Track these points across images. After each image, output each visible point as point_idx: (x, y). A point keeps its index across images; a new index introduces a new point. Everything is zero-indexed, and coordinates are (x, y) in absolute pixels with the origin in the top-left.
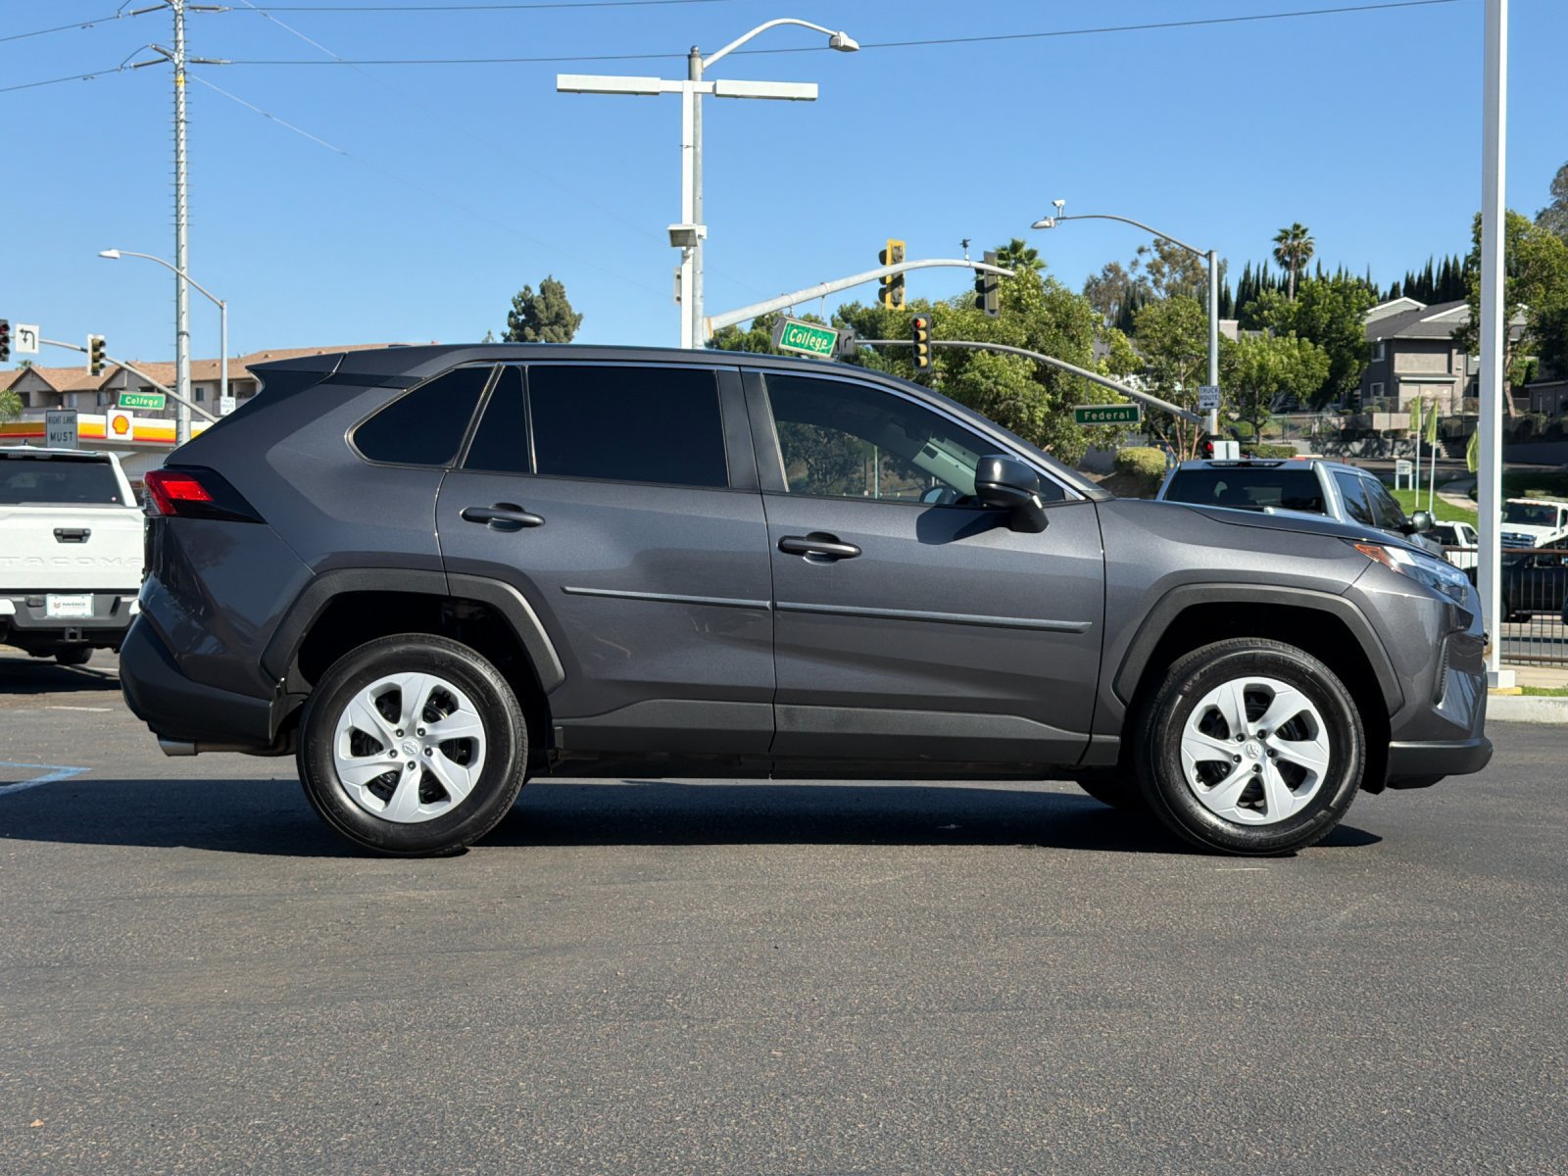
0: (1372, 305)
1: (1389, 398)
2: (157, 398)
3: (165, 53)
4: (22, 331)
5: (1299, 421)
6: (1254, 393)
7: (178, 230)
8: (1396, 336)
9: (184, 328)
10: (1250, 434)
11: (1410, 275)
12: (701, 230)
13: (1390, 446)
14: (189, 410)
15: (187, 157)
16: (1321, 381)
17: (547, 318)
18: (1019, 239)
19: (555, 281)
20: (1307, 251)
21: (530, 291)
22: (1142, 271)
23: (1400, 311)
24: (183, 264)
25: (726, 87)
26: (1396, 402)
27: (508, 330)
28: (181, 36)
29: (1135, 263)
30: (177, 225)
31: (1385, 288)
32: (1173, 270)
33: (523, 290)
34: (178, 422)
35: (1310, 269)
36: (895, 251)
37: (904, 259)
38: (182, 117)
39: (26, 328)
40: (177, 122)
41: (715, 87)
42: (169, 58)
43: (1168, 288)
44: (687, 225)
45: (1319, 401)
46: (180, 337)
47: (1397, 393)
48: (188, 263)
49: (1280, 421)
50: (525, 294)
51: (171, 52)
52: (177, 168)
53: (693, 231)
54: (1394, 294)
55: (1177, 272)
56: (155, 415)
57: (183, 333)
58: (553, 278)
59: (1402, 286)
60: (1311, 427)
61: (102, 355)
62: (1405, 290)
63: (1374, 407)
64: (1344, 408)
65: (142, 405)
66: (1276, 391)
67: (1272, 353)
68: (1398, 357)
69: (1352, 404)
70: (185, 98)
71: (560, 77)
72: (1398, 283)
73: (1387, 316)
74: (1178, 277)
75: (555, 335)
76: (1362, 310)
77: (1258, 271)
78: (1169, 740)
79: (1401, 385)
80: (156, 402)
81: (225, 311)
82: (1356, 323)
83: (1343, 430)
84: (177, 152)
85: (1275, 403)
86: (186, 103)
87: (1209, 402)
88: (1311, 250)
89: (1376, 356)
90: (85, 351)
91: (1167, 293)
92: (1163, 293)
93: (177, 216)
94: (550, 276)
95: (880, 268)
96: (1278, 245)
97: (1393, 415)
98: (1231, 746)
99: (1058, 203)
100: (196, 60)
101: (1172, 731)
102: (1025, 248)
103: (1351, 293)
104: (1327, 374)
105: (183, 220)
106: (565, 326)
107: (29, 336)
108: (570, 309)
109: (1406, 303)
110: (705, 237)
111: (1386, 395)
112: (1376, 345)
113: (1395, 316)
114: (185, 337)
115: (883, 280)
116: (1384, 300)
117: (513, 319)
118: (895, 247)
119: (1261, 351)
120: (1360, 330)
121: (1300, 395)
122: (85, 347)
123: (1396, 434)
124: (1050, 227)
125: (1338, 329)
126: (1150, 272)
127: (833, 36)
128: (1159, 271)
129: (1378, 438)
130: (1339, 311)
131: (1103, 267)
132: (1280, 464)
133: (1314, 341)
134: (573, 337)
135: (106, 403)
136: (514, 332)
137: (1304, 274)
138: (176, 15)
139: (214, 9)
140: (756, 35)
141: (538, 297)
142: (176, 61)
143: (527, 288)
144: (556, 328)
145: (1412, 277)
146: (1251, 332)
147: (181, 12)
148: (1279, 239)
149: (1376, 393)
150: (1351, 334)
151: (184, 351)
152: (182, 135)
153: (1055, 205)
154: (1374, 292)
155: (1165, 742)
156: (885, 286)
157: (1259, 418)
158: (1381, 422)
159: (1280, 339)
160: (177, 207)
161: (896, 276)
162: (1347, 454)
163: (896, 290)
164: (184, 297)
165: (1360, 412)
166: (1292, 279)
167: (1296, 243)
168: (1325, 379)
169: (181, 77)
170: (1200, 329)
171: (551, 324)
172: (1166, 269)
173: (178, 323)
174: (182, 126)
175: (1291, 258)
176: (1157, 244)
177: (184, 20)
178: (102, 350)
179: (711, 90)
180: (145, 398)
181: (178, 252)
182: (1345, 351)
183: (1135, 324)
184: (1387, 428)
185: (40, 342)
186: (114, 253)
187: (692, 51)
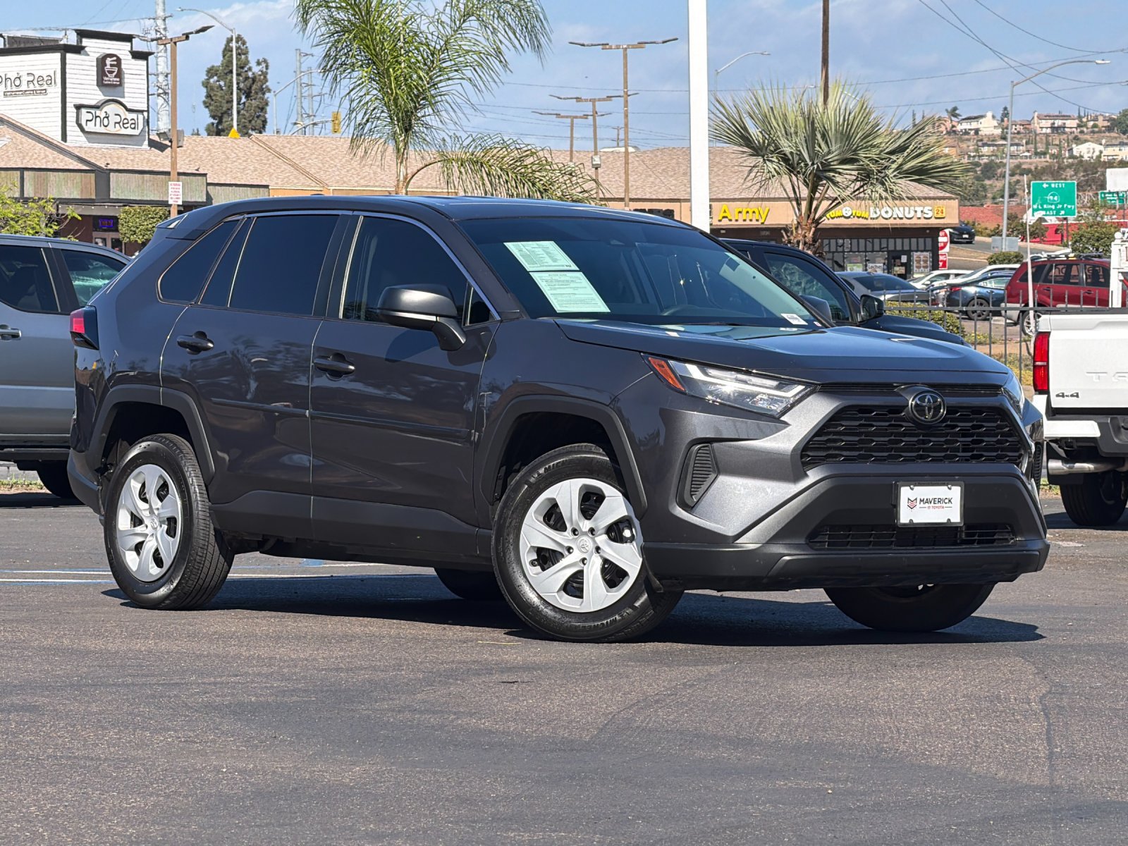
78: (510, 523)
98: (564, 538)
101: (514, 516)
155: (507, 524)
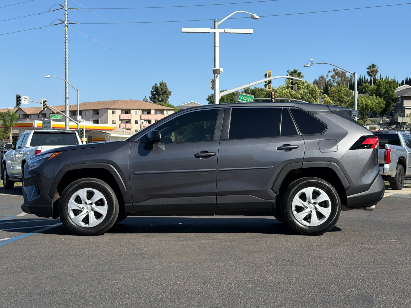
0: (397, 87)
1: (402, 113)
2: (60, 116)
3: (62, 21)
4: (24, 98)
5: (376, 120)
6: (364, 112)
7: (66, 70)
8: (404, 96)
9: (67, 96)
10: (362, 124)
11: (407, 78)
12: (221, 70)
13: (403, 126)
14: (69, 119)
15: (68, 50)
16: (383, 108)
17: (162, 93)
18: (296, 69)
19: (164, 82)
20: (377, 71)
21: (157, 85)
22: (329, 78)
23: (405, 88)
24: (67, 79)
25: (228, 30)
26: (404, 114)
27: (151, 96)
28: (66, 17)
29: (327, 75)
30: (65, 68)
31: (400, 82)
32: (338, 77)
33: (155, 85)
34: (66, 122)
35: (378, 77)
36: (269, 74)
37: (271, 76)
38: (67, 38)
39: (25, 97)
40: (65, 40)
41: (225, 30)
42: (63, 22)
43: (337, 83)
44: (217, 68)
45: (382, 114)
46: (66, 99)
47: (404, 112)
48: (68, 79)
49: (371, 120)
50: (155, 86)
51: (64, 21)
52: (66, 53)
53: (219, 70)
54: (402, 84)
55: (340, 78)
56: (60, 121)
57: (67, 98)
58: (163, 81)
59: (405, 81)
60: (380, 121)
61: (46, 104)
62: (405, 83)
63: (398, 116)
64: (389, 116)
65: (56, 118)
66: (370, 111)
67: (369, 100)
68: (404, 101)
69: (391, 115)
70: (68, 33)
71: (183, 28)
72: (404, 80)
73: (401, 90)
74: (340, 79)
75: (164, 97)
76: (395, 88)
77: (363, 77)
79: (405, 109)
80: (60, 117)
81: (78, 92)
82: (393, 92)
83: (389, 122)
84: (65, 48)
85: (369, 115)
86: (68, 35)
87: (355, 115)
88: (378, 71)
89: (398, 101)
90: (41, 103)
91: (337, 84)
92: (336, 84)
93: (65, 66)
94: (162, 81)
95: (265, 79)
96: (368, 70)
97: (403, 118)
99: (311, 59)
100: (71, 23)
102: (298, 72)
103: (391, 83)
104: (385, 107)
105: (67, 67)
106: (167, 95)
107: (26, 99)
108: (168, 90)
109: (406, 86)
110: (222, 71)
111: (401, 112)
112: (398, 98)
113: (403, 90)
114: (68, 99)
115: (266, 82)
116: (400, 85)
117: (152, 93)
118: (269, 73)
119: (366, 101)
120: (394, 94)
121: (377, 112)
122: (41, 102)
123: (405, 123)
124: (309, 66)
125: (387, 94)
126: (332, 78)
127: (252, 15)
128: (334, 78)
129: (399, 124)
130: (388, 89)
131: (319, 76)
132: (388, 132)
133: (380, 97)
134: (169, 98)
135: (41, 117)
136: (152, 97)
137: (376, 78)
138: (65, 11)
139: (76, 9)
140: (232, 15)
141: (159, 86)
142: (65, 23)
143: (156, 84)
144: (164, 95)
145: (408, 79)
146: (363, 95)
147: (66, 10)
148: (368, 68)
149: (398, 112)
150: (391, 95)
151: (67, 103)
152: (67, 44)
153: (310, 60)
154: (397, 83)
156: (266, 84)
157: (365, 119)
158: (400, 120)
159: (371, 97)
160: (65, 63)
161: (269, 81)
162: (390, 129)
163: (269, 84)
164: (67, 88)
165: (394, 117)
166: (373, 80)
167: (373, 69)
168: (384, 108)
169: (67, 28)
170: (348, 94)
171: (163, 94)
172: (336, 77)
173: (66, 96)
174: (67, 41)
175: (372, 74)
176: (334, 70)
177: (67, 12)
178: (46, 103)
179: (224, 31)
180: (57, 116)
181: (66, 76)
182: (389, 100)
183: (329, 93)
184: (402, 122)
185: (29, 101)
186: (49, 76)
187: (215, 20)
